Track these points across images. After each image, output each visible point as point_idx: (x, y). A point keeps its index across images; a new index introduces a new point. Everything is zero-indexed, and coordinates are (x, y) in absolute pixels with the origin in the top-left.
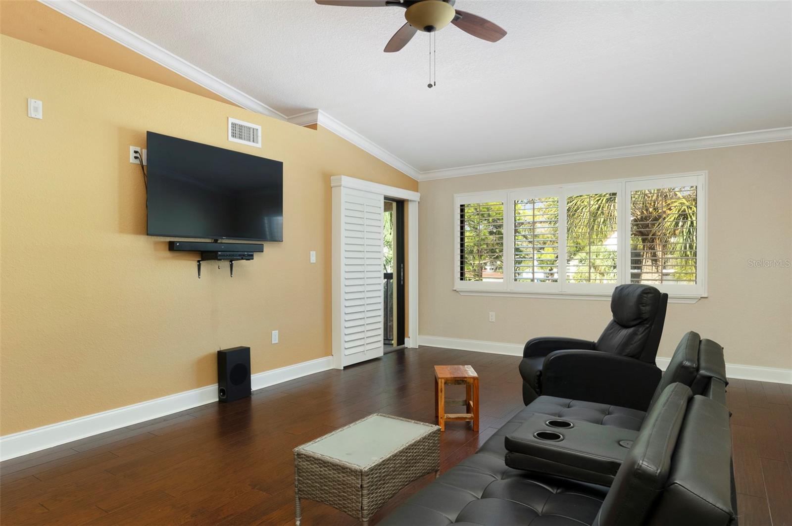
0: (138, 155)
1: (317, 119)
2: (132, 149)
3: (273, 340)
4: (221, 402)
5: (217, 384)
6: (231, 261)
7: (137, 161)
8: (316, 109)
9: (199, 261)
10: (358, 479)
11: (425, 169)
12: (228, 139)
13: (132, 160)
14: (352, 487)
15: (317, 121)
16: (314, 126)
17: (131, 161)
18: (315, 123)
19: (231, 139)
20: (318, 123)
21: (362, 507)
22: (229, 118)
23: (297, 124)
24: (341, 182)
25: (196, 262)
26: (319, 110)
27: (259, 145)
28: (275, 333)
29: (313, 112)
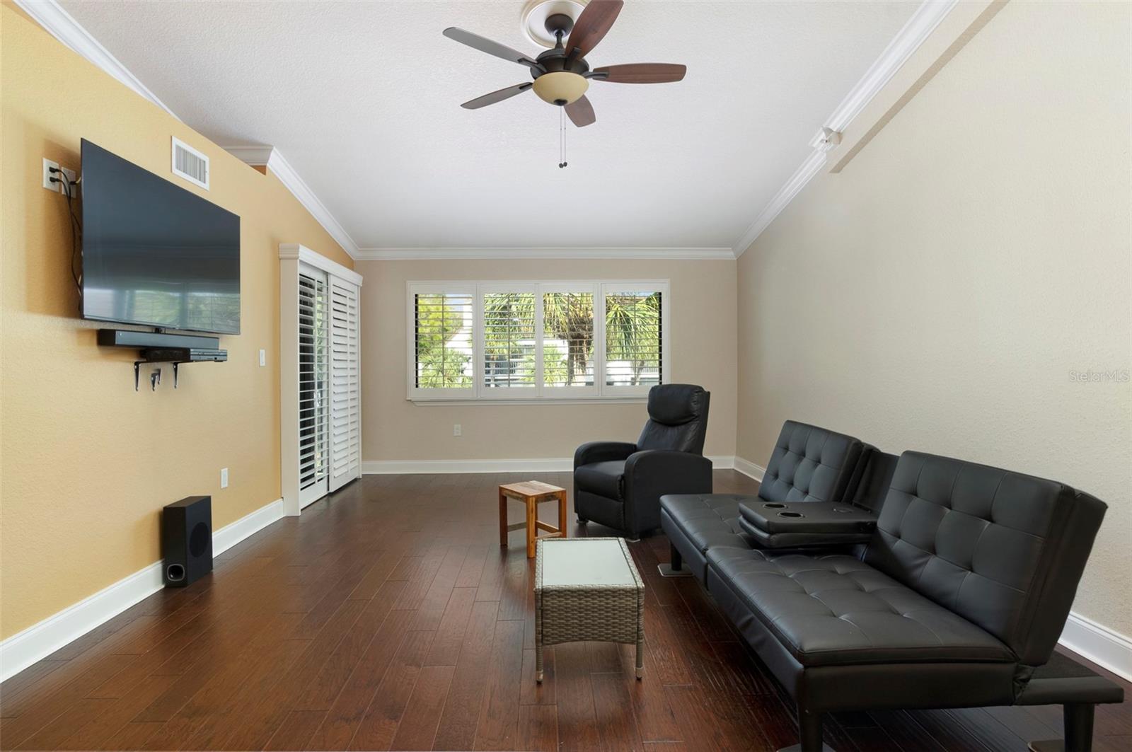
0: (56, 175)
1: (268, 160)
2: (47, 164)
3: (222, 483)
4: (169, 587)
5: (159, 562)
6: (176, 364)
7: (55, 187)
8: (270, 145)
9: (137, 364)
10: (634, 599)
11: (362, 244)
12: (171, 171)
13: (46, 183)
14: (626, 609)
15: (266, 163)
16: (262, 169)
17: (45, 186)
18: (263, 164)
19: (175, 171)
20: (268, 165)
21: (638, 627)
22: (173, 138)
23: (243, 160)
24: (298, 254)
25: (133, 364)
26: (274, 148)
27: (206, 186)
28: (225, 472)
29: (265, 149)
